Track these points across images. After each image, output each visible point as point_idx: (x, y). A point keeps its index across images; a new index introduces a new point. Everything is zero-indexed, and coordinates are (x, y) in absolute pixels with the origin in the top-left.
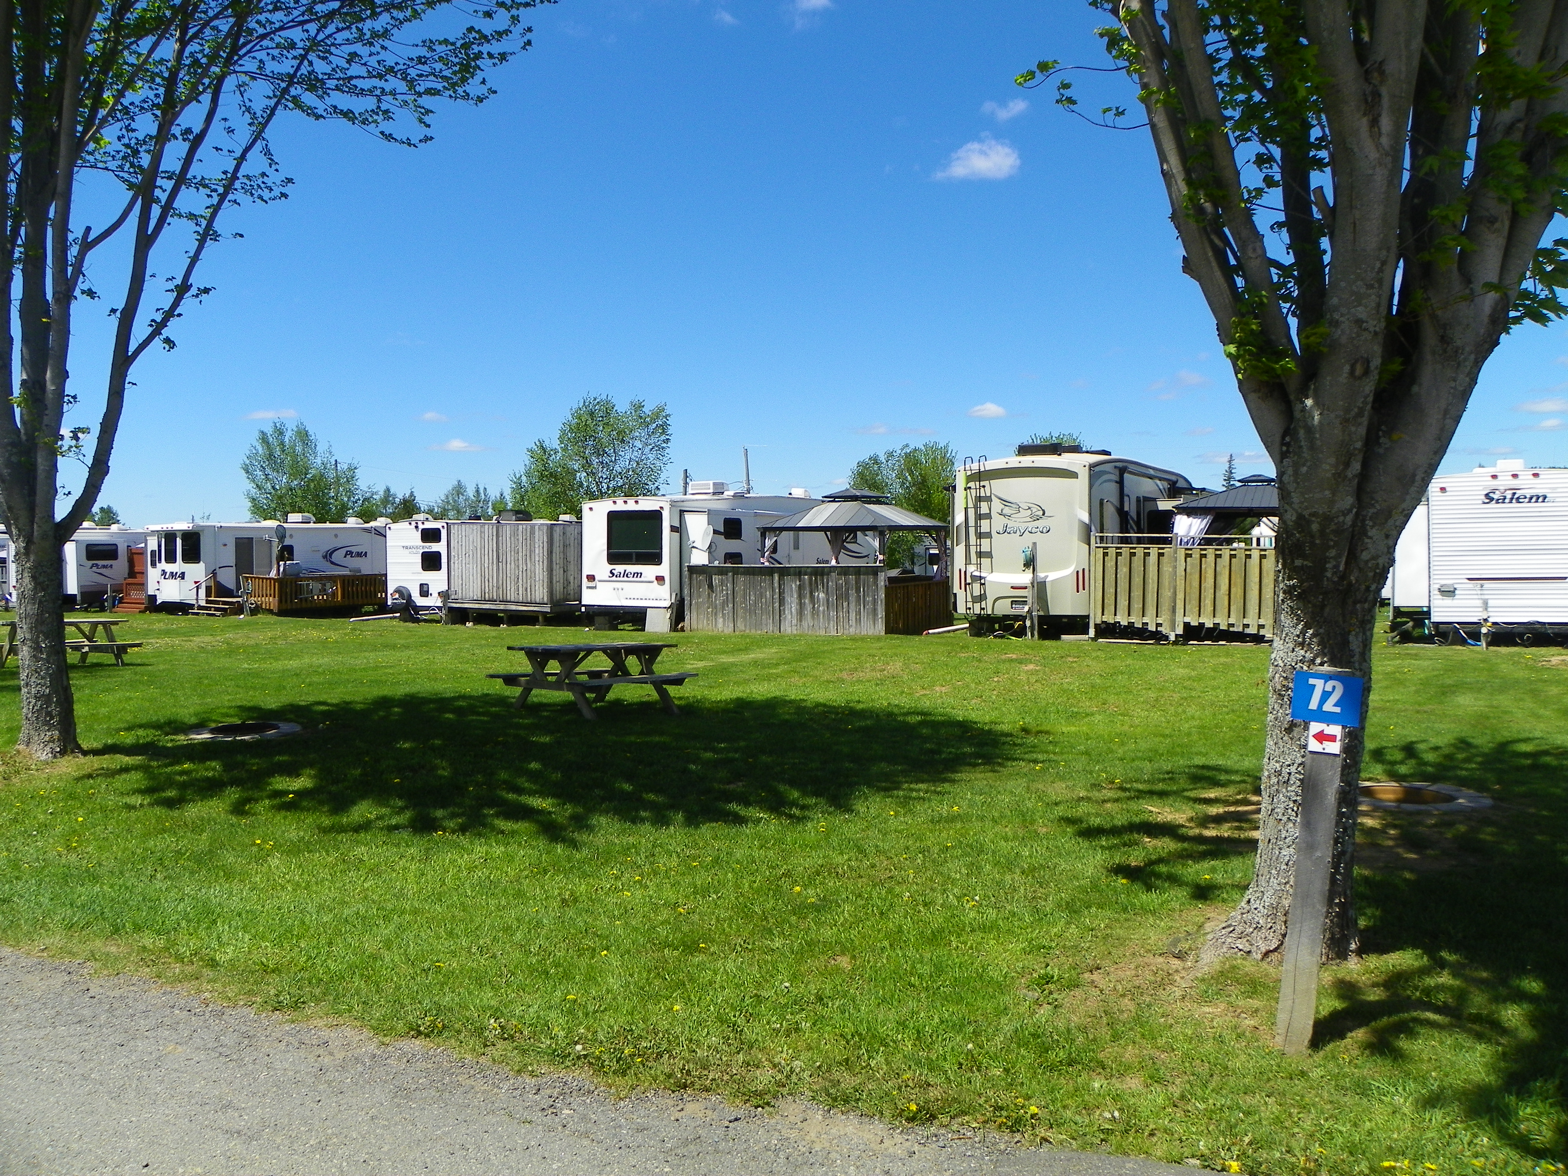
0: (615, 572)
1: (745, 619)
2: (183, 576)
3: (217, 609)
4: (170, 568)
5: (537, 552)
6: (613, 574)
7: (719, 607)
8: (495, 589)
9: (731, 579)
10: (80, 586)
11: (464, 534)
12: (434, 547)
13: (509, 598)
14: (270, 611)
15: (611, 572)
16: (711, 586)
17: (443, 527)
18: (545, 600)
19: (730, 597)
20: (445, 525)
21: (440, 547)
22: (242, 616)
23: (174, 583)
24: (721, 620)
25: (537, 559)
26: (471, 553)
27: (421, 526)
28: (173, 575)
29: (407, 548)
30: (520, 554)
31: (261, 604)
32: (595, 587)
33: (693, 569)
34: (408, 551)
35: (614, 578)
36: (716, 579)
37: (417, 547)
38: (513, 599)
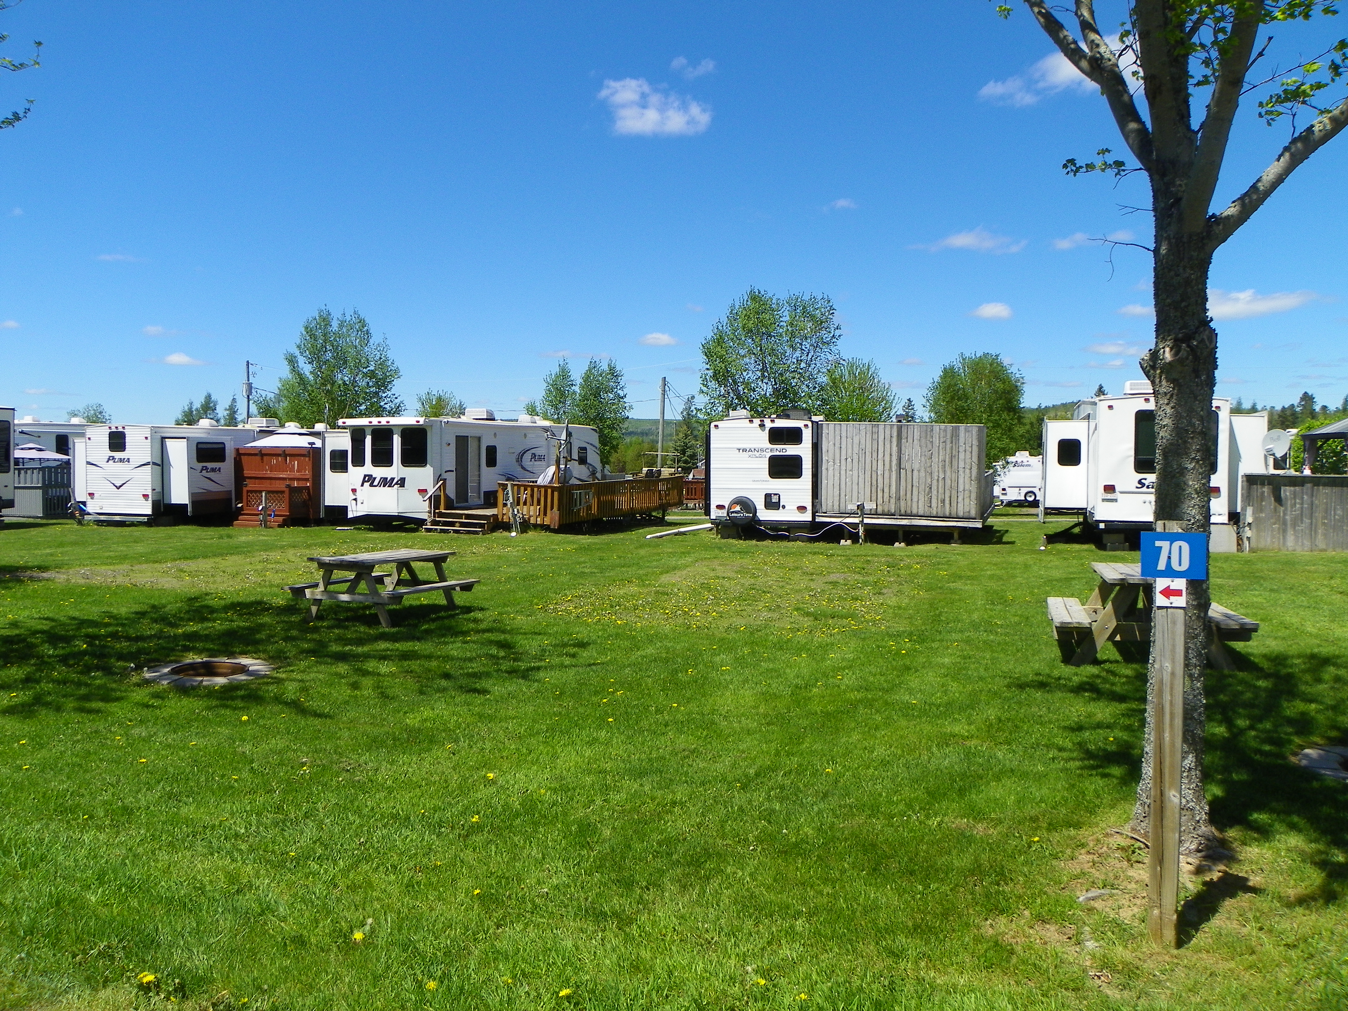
0: (1146, 482)
1: (1325, 535)
2: (402, 482)
3: (463, 525)
4: (380, 472)
5: (962, 456)
6: (1143, 485)
7: (1289, 523)
8: (893, 501)
9: (1309, 492)
10: (192, 495)
11: (844, 434)
12: (791, 450)
13: (915, 512)
14: (546, 528)
15: (1140, 482)
16: (1279, 500)
17: (806, 426)
18: (973, 513)
19: (1307, 512)
20: (810, 424)
21: (804, 450)
22: (514, 534)
23: (390, 493)
24: (1293, 537)
25: (961, 465)
26: (855, 457)
27: (768, 424)
28: (386, 482)
29: (744, 450)
30: (935, 459)
31: (529, 519)
32: (1116, 500)
33: (1251, 480)
34: (746, 454)
35: (1144, 489)
36: (1286, 491)
37: (762, 450)
38: (921, 513)
